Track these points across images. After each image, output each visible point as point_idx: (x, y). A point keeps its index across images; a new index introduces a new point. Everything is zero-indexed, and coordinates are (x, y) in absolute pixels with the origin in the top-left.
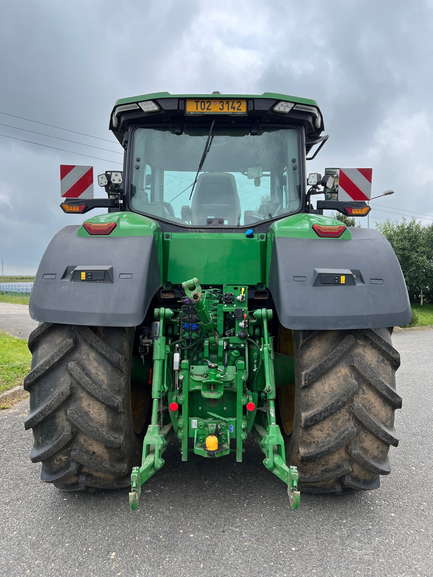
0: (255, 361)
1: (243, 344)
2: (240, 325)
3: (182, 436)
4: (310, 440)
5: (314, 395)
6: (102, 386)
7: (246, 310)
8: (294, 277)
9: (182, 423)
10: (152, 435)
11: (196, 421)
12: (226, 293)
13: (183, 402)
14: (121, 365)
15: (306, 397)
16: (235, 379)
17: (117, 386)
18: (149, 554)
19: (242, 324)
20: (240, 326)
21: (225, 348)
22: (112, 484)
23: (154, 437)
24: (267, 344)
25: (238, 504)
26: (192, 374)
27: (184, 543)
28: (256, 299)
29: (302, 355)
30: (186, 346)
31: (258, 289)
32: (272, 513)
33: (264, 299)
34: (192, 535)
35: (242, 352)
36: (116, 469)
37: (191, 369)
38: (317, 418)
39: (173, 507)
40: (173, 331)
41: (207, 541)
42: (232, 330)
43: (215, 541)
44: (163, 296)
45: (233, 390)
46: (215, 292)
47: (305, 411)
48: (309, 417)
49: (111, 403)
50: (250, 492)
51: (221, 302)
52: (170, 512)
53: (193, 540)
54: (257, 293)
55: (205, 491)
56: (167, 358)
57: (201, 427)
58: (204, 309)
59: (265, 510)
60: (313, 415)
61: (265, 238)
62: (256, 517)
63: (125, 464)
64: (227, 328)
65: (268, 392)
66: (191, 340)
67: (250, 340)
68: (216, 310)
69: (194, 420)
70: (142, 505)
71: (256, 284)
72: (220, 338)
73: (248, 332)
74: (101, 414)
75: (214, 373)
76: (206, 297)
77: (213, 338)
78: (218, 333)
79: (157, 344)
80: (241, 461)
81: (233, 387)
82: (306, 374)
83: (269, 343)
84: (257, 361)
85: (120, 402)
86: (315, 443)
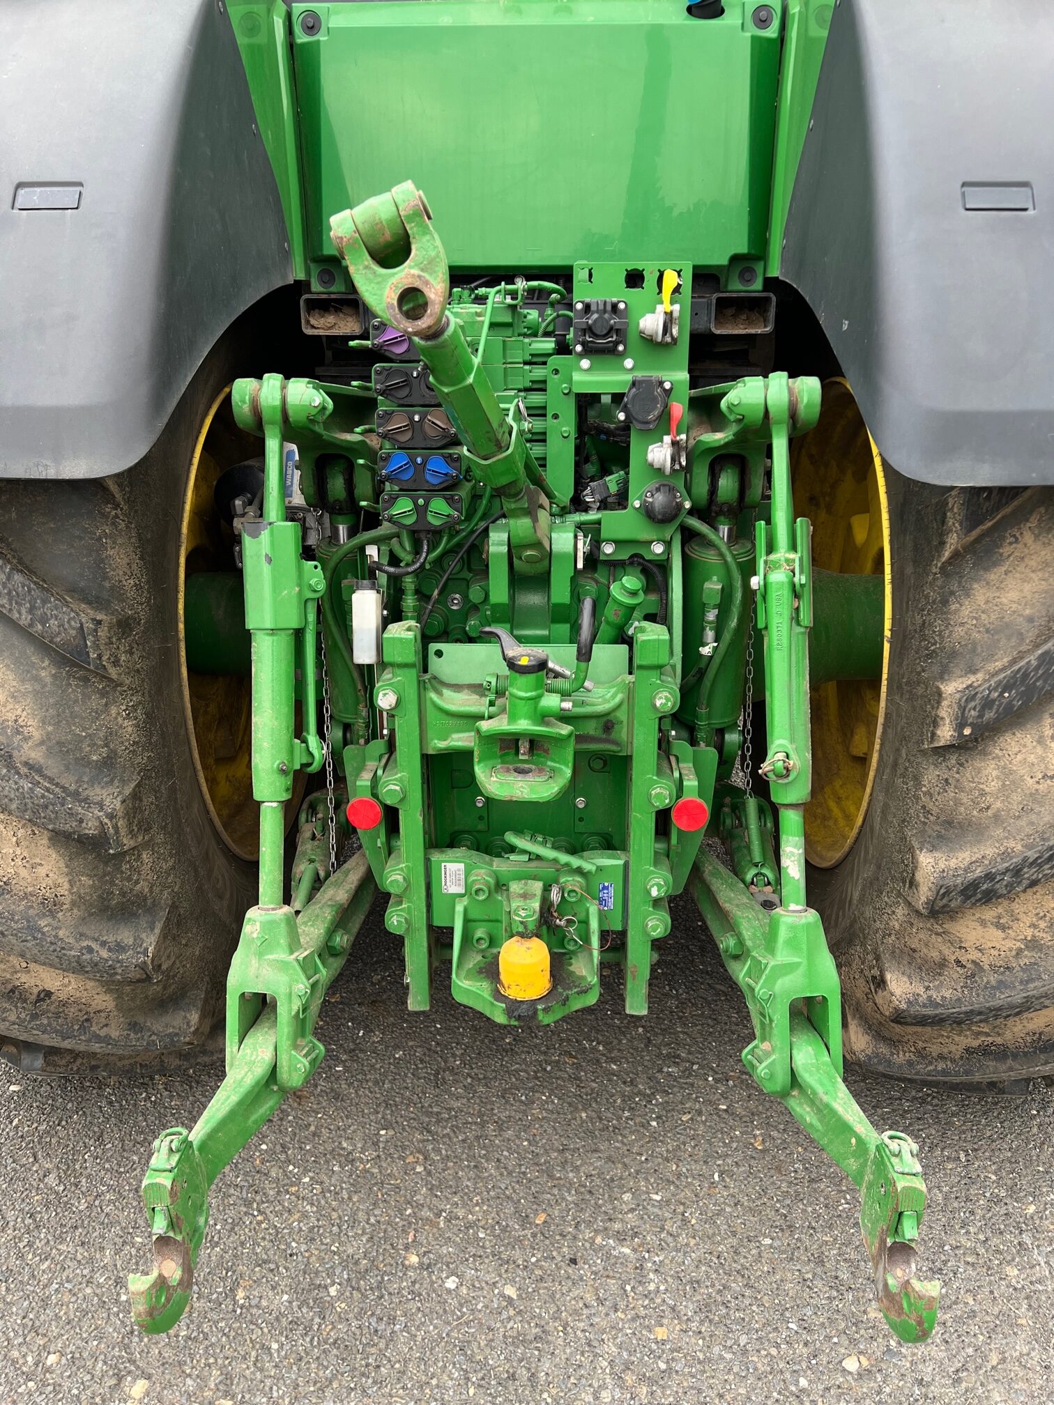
0: (711, 616)
1: (659, 541)
2: (650, 457)
3: (404, 925)
4: (940, 952)
5: (994, 786)
6: (15, 753)
7: (680, 382)
8: (964, 185)
9: (400, 878)
10: (260, 955)
11: (462, 866)
12: (587, 300)
13: (402, 800)
14: (93, 655)
15: (951, 789)
16: (625, 707)
17: (92, 745)
18: (275, 1394)
19: (660, 453)
20: (651, 465)
21: (580, 565)
22: (162, 1061)
23: (271, 963)
24: (782, 553)
25: (627, 1114)
26: (439, 683)
27: (418, 1329)
28: (718, 332)
29: (945, 602)
30: (409, 558)
31: (730, 288)
32: (753, 1162)
33: (753, 331)
34: (451, 1283)
35: (655, 574)
36: (154, 1037)
37: (432, 658)
38: (998, 886)
39: (391, 1132)
40: (350, 486)
41: (509, 1319)
42: (612, 482)
43: (540, 1317)
44: (313, 327)
45: (614, 748)
46: (536, 297)
47: (934, 848)
48: (959, 881)
49: (69, 826)
50: (669, 1055)
51: (563, 348)
52: (379, 1156)
53: (453, 1313)
54: (730, 307)
55: (510, 1051)
56: (312, 617)
57: (482, 897)
58: (471, 380)
59: (725, 1145)
60: (979, 872)
61: (776, 24)
62: (697, 1183)
63: (189, 1011)
64: (591, 469)
65: (780, 776)
66: (428, 532)
67: (695, 523)
68: (539, 386)
69: (448, 865)
70: (281, 1119)
71: (724, 261)
72: (561, 516)
73: (688, 489)
74: (38, 861)
75: (529, 694)
76: (493, 325)
77: (526, 522)
78: (549, 495)
79: (259, 556)
80: (645, 1012)
81: (614, 735)
82: (970, 695)
83: (793, 548)
84: (718, 616)
85: (111, 816)
86: (963, 966)
